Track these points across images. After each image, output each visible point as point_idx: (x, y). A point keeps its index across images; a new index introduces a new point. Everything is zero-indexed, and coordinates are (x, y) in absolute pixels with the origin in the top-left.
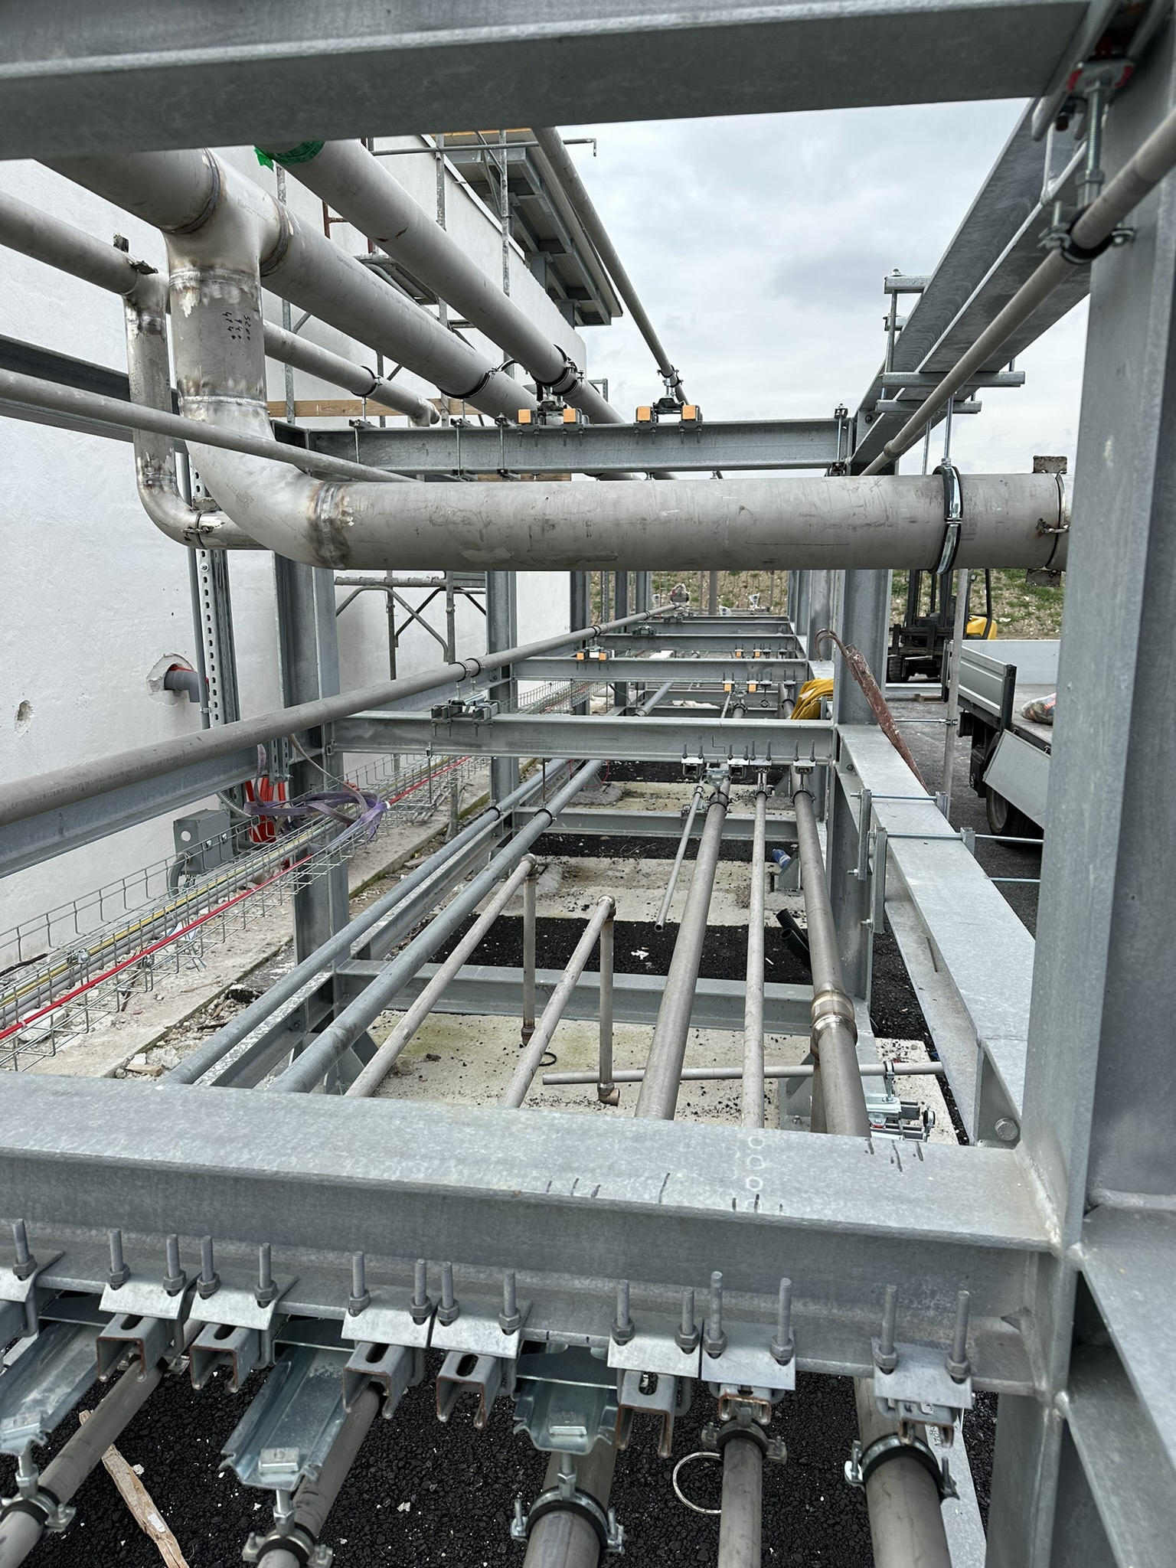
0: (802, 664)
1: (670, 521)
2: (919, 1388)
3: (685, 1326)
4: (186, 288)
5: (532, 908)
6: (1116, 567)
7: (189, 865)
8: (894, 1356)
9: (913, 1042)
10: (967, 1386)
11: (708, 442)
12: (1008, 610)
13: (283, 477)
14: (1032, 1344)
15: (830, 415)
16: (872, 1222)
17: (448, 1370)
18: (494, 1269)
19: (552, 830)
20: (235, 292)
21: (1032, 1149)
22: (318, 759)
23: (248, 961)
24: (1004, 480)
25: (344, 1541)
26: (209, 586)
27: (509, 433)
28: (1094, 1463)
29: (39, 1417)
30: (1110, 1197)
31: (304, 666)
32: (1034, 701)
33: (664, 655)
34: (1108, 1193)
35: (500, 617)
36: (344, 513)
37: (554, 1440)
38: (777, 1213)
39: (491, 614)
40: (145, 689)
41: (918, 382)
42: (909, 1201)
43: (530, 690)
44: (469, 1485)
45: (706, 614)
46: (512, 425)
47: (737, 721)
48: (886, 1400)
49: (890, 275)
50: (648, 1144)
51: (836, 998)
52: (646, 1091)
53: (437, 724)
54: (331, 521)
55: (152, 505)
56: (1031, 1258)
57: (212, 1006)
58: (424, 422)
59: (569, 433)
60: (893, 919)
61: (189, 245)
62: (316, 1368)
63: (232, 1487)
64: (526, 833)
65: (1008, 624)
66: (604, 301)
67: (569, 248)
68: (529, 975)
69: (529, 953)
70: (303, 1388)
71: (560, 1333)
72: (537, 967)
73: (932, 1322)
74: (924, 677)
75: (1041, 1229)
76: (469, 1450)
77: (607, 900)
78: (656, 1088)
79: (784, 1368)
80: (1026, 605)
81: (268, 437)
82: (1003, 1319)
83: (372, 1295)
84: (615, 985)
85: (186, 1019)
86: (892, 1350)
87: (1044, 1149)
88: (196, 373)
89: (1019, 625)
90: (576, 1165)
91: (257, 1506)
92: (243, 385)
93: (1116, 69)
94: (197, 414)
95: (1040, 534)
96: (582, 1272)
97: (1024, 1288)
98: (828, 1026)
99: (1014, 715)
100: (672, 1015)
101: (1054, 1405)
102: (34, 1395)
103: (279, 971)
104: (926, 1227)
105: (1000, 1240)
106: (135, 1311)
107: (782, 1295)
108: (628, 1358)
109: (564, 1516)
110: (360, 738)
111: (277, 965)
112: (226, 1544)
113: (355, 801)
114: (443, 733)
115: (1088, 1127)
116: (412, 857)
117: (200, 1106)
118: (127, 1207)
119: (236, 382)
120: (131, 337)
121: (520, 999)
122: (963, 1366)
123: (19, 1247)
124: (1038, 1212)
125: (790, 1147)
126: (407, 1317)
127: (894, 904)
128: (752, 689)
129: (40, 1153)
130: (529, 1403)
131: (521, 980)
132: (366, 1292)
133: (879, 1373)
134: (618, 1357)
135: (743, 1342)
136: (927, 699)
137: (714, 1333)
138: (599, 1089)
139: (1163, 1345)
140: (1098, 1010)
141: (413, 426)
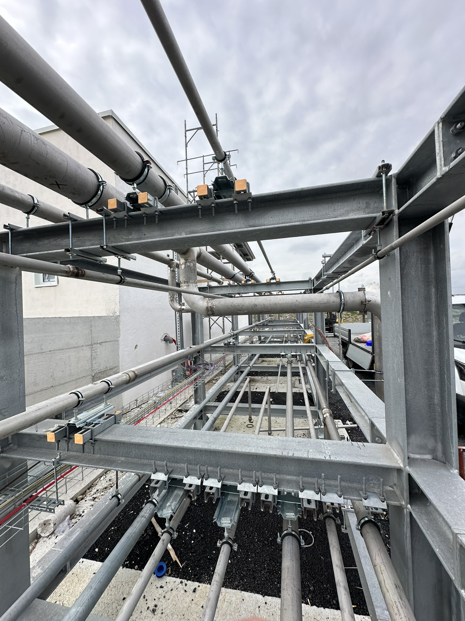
0: (303, 330)
1: (281, 304)
2: (374, 503)
3: (316, 487)
4: (183, 264)
5: (250, 389)
6: (395, 316)
7: (175, 381)
8: (367, 495)
9: (338, 420)
10: (385, 503)
11: (281, 285)
12: (344, 316)
13: (201, 299)
14: (398, 492)
15: (307, 279)
16: (358, 461)
17: (263, 498)
18: (269, 474)
19: (251, 370)
20: (192, 264)
21: (390, 444)
22: (199, 355)
23: (181, 402)
24: (352, 293)
25: (214, 552)
26: (179, 320)
27: (240, 285)
28: (421, 523)
29: (171, 509)
30: (412, 456)
31: (196, 335)
32: (356, 337)
33: (267, 329)
34: (411, 454)
35: (235, 322)
36: (213, 305)
37: (287, 517)
38: (335, 459)
39: (233, 323)
40: (160, 341)
41: (331, 274)
42: (365, 456)
43: (241, 338)
44: (244, 537)
45: (277, 319)
46: (240, 284)
47: (289, 344)
48: (366, 506)
49: (324, 254)
50: (302, 444)
51: (328, 409)
52: (287, 432)
53: (225, 347)
54: (210, 307)
55: (172, 305)
56: (395, 471)
57: (174, 413)
58: (221, 284)
59: (252, 285)
60: (339, 390)
61: (183, 256)
62: (229, 498)
63: (186, 536)
64: (246, 371)
65: (345, 319)
66: (251, 256)
67: (244, 247)
68: (250, 405)
69: (250, 400)
70: (227, 503)
71: (286, 489)
72: (252, 403)
73: (373, 487)
74: (328, 332)
75: (397, 463)
76: (243, 527)
77: (268, 387)
78: (289, 432)
79: (341, 498)
80: (349, 315)
81: (197, 291)
82: (390, 486)
83: (243, 479)
84: (271, 408)
85: (168, 416)
86: (366, 494)
87: (394, 444)
88: (184, 280)
89: (347, 319)
90: (287, 448)
91: (193, 542)
92: (193, 281)
93: (382, 226)
94: (184, 287)
95: (362, 304)
96: (289, 475)
97: (394, 478)
98: (327, 416)
99: (351, 341)
100: (289, 414)
101: (407, 508)
102: (168, 504)
103: (188, 405)
104: (371, 463)
105: (388, 466)
106: (191, 483)
107: (339, 480)
108: (304, 495)
109: (290, 537)
110: (208, 350)
111: (187, 403)
112: (186, 552)
113: (208, 365)
114: (226, 349)
115: (406, 438)
116: (215, 377)
117: (201, 435)
118: (186, 458)
119: (192, 281)
120: (169, 272)
121: (248, 411)
122: (384, 498)
123: (166, 468)
124: (396, 459)
125: (334, 444)
126: (252, 485)
127: (338, 387)
128: (292, 336)
129: (171, 445)
130: (280, 507)
131: (248, 406)
132: (242, 479)
133: (363, 500)
134: (301, 495)
135: (330, 492)
136: (329, 337)
137: (323, 489)
138: (268, 433)
139: (435, 491)
140: (405, 410)
141: (219, 285)
